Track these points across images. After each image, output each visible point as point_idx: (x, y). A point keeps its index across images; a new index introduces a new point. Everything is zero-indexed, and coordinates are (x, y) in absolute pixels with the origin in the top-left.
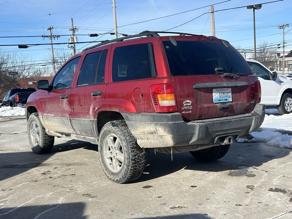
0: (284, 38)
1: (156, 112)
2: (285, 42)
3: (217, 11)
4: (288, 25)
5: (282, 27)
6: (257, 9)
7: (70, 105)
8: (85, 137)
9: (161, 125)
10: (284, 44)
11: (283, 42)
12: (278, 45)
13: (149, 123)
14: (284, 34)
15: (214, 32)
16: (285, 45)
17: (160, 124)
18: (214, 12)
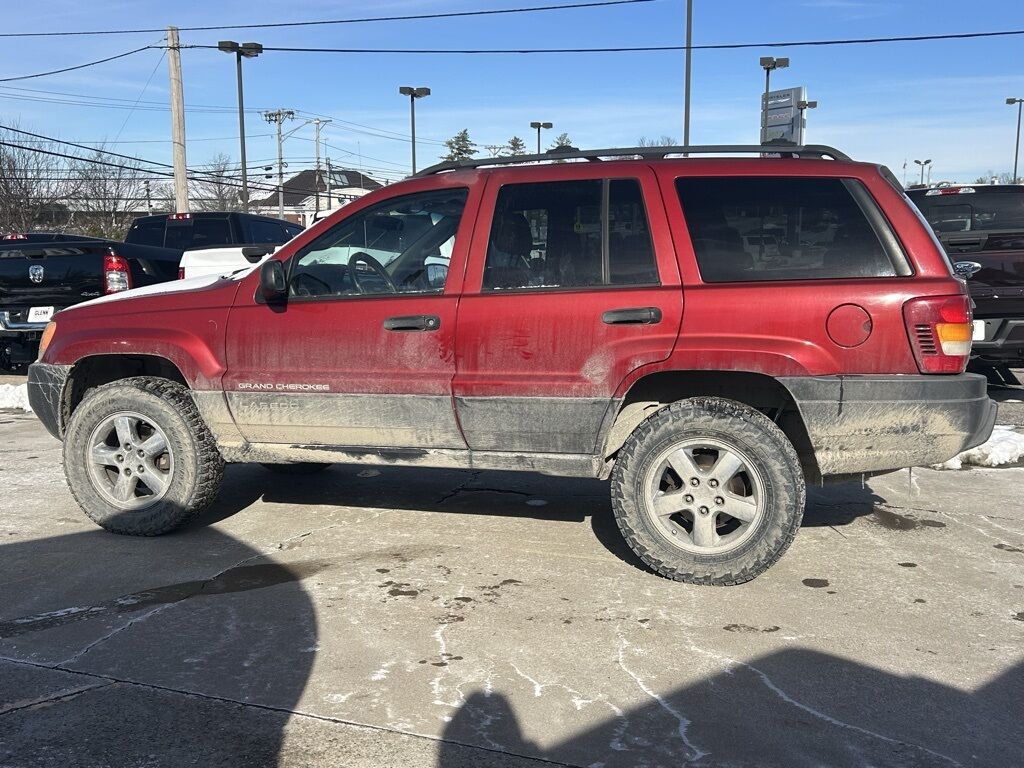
0: (281, 150)
1: (921, 373)
2: (283, 161)
3: (191, 47)
4: (292, 113)
5: (274, 118)
6: (247, 55)
7: (450, 352)
8: (525, 455)
9: (946, 407)
10: (281, 168)
11: (278, 161)
12: (267, 169)
13: (902, 404)
14: (280, 139)
15: (181, 111)
16: (284, 170)
17: (946, 404)
18: (179, 47)
